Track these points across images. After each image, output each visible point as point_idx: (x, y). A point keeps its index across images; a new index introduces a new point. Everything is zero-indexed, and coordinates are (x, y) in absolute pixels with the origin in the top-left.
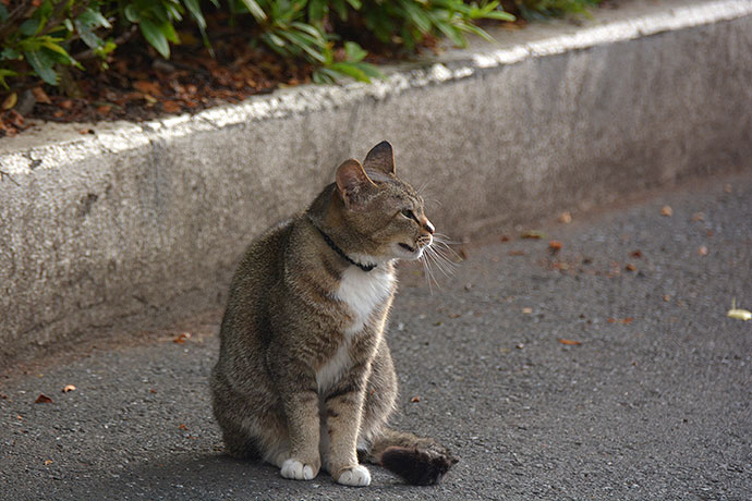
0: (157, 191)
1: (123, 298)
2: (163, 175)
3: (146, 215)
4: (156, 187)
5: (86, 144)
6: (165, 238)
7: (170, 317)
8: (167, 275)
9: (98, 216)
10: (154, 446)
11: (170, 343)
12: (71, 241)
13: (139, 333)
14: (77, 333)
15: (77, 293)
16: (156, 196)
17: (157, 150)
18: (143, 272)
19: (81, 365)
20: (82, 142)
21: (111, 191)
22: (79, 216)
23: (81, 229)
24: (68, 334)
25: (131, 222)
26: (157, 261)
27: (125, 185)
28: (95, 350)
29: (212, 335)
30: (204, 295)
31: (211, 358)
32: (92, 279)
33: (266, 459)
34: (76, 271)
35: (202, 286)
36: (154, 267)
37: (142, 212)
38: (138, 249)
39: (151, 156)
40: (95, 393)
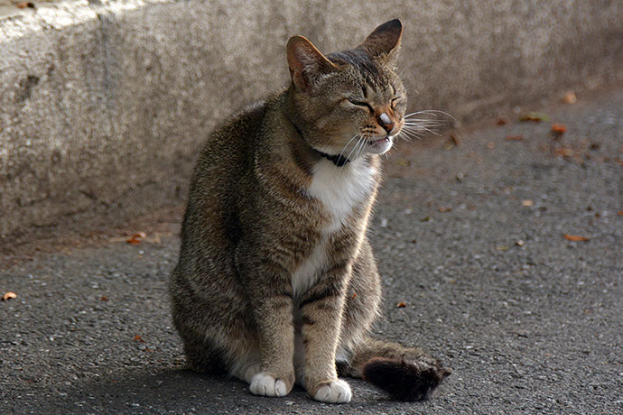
0: (106, 72)
1: (69, 193)
2: (112, 54)
3: (94, 99)
4: (105, 68)
5: (24, 20)
6: (116, 126)
7: (122, 213)
8: (119, 167)
9: (39, 101)
10: (106, 360)
11: (122, 244)
12: (9, 129)
13: (87, 234)
14: (17, 234)
15: (17, 189)
16: (105, 78)
17: (105, 26)
18: (92, 164)
19: (23, 270)
20: (20, 17)
21: (54, 72)
22: (18, 101)
23: (21, 116)
24: (7, 235)
25: (77, 107)
26: (107, 151)
27: (69, 66)
28: (38, 253)
29: (170, 235)
30: (161, 189)
31: (170, 261)
32: (33, 172)
33: (233, 373)
34: (15, 164)
35: (158, 179)
36: (103, 158)
37: (89, 97)
38: (86, 138)
39: (99, 33)
40: (38, 301)
